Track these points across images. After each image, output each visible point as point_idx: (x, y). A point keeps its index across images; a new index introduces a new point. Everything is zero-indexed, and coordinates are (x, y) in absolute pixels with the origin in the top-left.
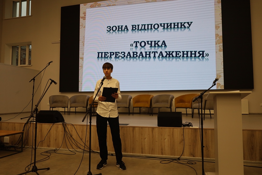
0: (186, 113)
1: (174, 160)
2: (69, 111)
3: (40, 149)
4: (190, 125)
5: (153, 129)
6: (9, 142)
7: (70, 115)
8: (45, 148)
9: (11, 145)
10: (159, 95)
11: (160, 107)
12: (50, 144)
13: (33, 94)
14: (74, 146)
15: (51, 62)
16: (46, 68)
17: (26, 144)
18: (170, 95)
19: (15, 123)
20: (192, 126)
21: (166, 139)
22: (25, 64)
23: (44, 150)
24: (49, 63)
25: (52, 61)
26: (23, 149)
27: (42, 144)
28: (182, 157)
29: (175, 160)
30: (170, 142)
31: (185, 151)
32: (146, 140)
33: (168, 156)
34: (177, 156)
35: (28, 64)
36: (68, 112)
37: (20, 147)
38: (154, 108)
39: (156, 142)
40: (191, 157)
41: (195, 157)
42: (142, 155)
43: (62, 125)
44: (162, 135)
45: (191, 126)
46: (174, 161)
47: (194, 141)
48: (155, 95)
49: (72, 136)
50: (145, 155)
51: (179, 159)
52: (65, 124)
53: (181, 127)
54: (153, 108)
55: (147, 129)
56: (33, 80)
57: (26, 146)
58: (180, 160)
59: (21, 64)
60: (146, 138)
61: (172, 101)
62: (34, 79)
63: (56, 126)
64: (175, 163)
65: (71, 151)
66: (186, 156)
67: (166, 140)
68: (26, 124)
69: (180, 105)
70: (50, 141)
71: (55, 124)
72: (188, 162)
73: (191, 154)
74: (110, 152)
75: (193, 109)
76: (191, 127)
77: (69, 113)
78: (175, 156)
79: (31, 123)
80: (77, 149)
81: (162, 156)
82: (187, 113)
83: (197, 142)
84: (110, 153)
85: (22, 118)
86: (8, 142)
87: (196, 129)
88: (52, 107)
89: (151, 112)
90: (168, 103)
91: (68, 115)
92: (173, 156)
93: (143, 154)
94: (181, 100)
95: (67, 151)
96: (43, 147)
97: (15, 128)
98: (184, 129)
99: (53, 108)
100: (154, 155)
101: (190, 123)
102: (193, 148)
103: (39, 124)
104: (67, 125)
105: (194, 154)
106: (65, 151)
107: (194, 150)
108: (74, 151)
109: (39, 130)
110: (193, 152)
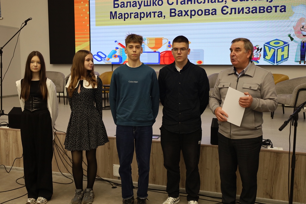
3: (17, 171)
4: (268, 142)
5: (203, 149)
15: (29, 19)
16: (20, 30)
20: (272, 147)
23: (22, 172)
24: (26, 22)
25: (31, 17)
27: (20, 163)
39: (207, 170)
41: (274, 199)
42: (183, 190)
49: (67, 152)
65: (67, 176)
73: (267, 194)
76: (269, 148)
81: (216, 193)
83: (279, 174)
87: (278, 153)
91: (65, 104)
95: (60, 175)
96: (20, 168)
101: (268, 140)
102: (271, 184)
103: (12, 130)
104: (57, 135)
105: (272, 194)
106: (57, 176)
107: (273, 188)
108: (71, 177)
109: (13, 141)
110: (271, 190)
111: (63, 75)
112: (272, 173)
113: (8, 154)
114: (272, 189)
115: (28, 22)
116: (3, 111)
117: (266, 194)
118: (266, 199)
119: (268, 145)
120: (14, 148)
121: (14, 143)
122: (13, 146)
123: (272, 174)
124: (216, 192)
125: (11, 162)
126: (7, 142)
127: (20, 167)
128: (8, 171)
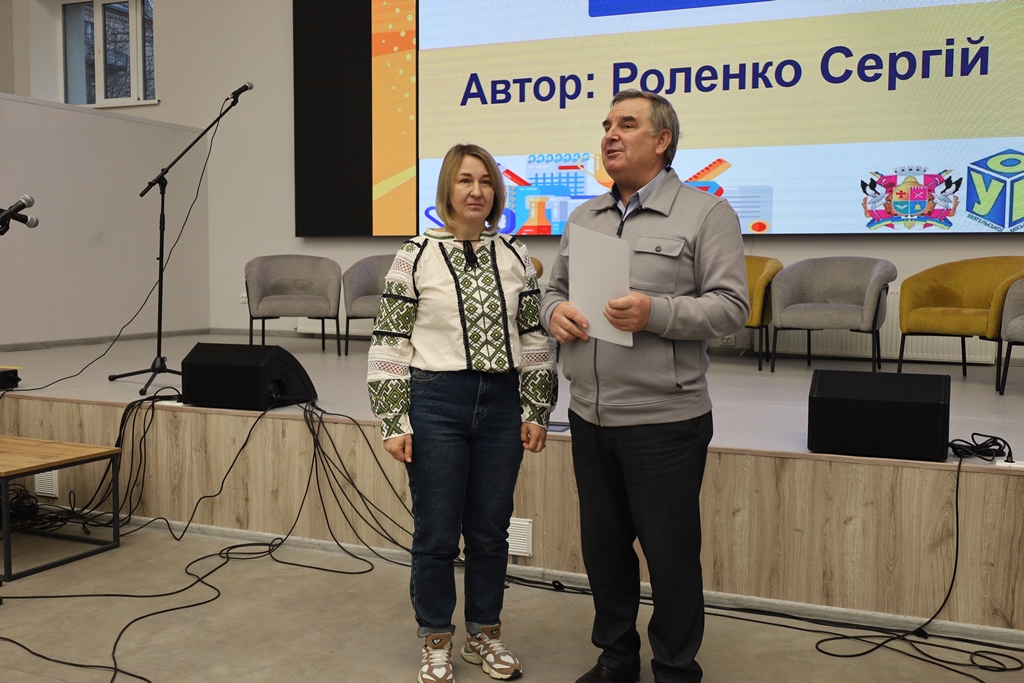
0: (959, 359)
1: (893, 639)
2: (343, 331)
4: (997, 447)
5: (783, 464)
6: (60, 491)
7: (346, 354)
8: (227, 529)
9: (69, 508)
10: (809, 260)
11: (814, 327)
12: (248, 515)
13: (161, 259)
14: (364, 531)
15: (245, 88)
16: (218, 120)
17: (133, 507)
18: (872, 262)
19: (79, 403)
20: (1010, 459)
21: (853, 521)
22: (128, 94)
23: (219, 538)
24: (236, 95)
25: (251, 81)
26: (123, 530)
27: (212, 511)
28: (942, 622)
29: (900, 634)
30: (878, 537)
31: (958, 590)
32: (738, 519)
33: (862, 612)
34: (911, 618)
35: (141, 96)
36: (338, 337)
37: (110, 523)
38: (783, 329)
39: (796, 533)
40: (992, 625)
41: (1020, 629)
42: (719, 598)
43: (305, 423)
44: (829, 498)
45: (1000, 453)
46: (891, 644)
47: (1016, 542)
48: (789, 258)
49: (355, 477)
50: (734, 595)
51: (921, 632)
52: (321, 418)
53: (942, 458)
54: (776, 329)
55: (749, 461)
56: (157, 188)
57: (134, 517)
58: (931, 640)
59: (106, 97)
60: (738, 511)
61: (884, 292)
62: (161, 181)
63: (274, 422)
64: (898, 654)
65: (352, 552)
66: (966, 621)
67: (856, 525)
68: (131, 407)
69: (933, 316)
70: (247, 500)
71: (270, 413)
72: (976, 654)
73: (996, 611)
74: (548, 571)
75: (1005, 345)
76: (1000, 463)
77: (343, 343)
78: (901, 617)
79: (153, 405)
80: (382, 546)
81: (825, 607)
82: (969, 359)
84: (549, 575)
85: (117, 374)
86: (55, 492)
88: (261, 315)
89: (764, 349)
90: (861, 304)
91: (339, 354)
92: (890, 615)
93: (720, 594)
94: (935, 292)
95: (333, 551)
96: (214, 527)
97: (81, 425)
98: (962, 476)
99: (264, 319)
100: (782, 602)
101: (994, 440)
102: (1009, 579)
103: (191, 411)
104: (326, 425)
105: (1013, 613)
106: (322, 552)
107: (1013, 592)
108: (365, 555)
109: (194, 444)
110: (1007, 599)
111: (335, 266)
112: (1012, 543)
113: (179, 485)
114: (1010, 596)
115: (241, 97)
116: (163, 360)
117: (991, 612)
118: (991, 628)
119: (997, 456)
120: (195, 466)
121: (196, 450)
122: (195, 461)
123: (1012, 546)
124: (827, 604)
125: (186, 510)
126: (177, 446)
127: (212, 524)
128: (178, 535)
